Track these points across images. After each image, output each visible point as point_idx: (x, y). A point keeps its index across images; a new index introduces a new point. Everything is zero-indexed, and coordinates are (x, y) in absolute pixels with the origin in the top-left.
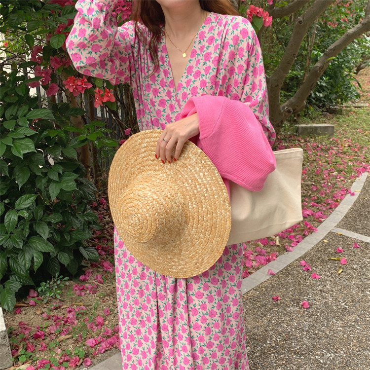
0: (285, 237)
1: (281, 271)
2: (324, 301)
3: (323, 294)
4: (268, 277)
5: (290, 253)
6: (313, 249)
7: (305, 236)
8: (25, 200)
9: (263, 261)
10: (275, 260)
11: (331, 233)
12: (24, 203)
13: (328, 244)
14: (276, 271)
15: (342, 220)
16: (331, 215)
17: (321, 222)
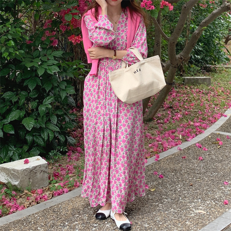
0: (185, 135)
1: (185, 149)
2: (210, 158)
3: (210, 155)
4: (178, 151)
5: (188, 142)
6: (202, 140)
7: (197, 135)
8: (48, 99)
9: (174, 145)
10: (180, 144)
11: (212, 133)
12: (48, 101)
13: (212, 138)
14: (182, 149)
15: (219, 128)
16: (212, 126)
17: (206, 129)
